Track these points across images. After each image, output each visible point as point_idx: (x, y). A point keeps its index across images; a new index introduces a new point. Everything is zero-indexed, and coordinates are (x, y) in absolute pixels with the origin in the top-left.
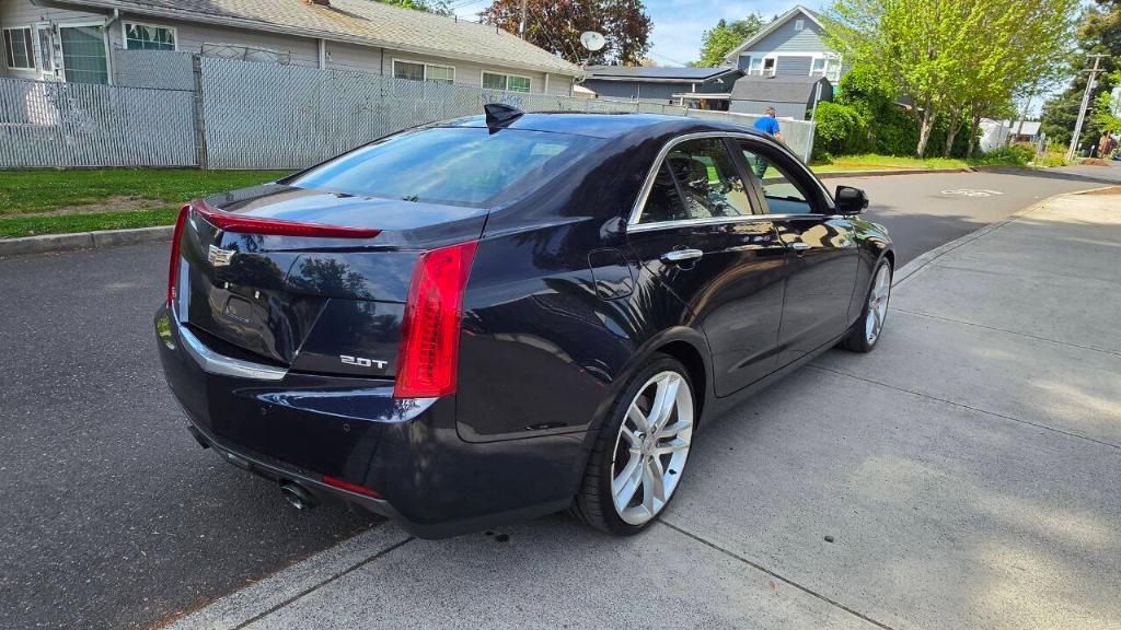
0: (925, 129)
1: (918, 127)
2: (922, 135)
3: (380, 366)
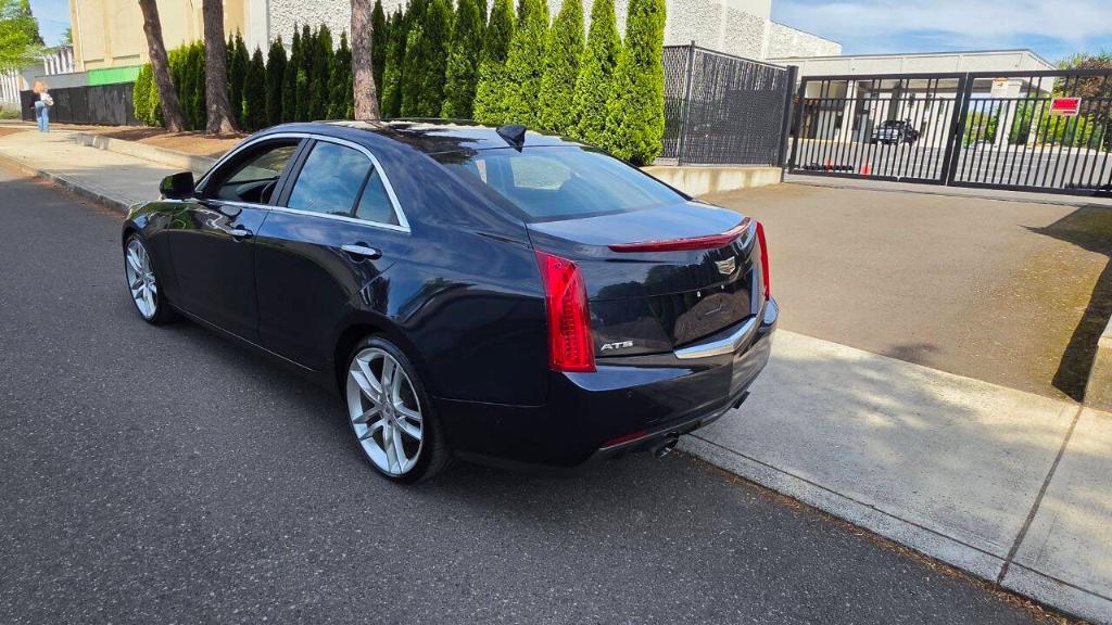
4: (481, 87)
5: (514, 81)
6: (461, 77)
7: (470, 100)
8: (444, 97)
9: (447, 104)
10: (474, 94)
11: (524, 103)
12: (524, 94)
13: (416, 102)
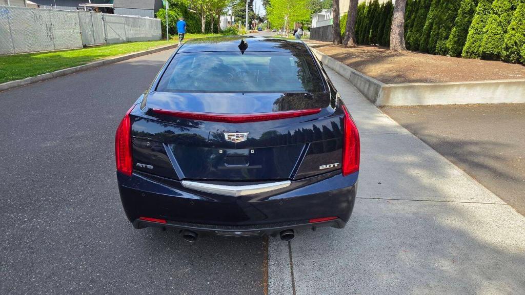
0: (203, 21)
1: (200, 21)
2: (203, 23)
3: (336, 166)
4: (476, 18)
5: (496, 14)
6: (466, 13)
7: (468, 27)
8: (454, 25)
9: (454, 30)
10: (471, 23)
11: (499, 28)
12: (501, 22)
13: (439, 28)
